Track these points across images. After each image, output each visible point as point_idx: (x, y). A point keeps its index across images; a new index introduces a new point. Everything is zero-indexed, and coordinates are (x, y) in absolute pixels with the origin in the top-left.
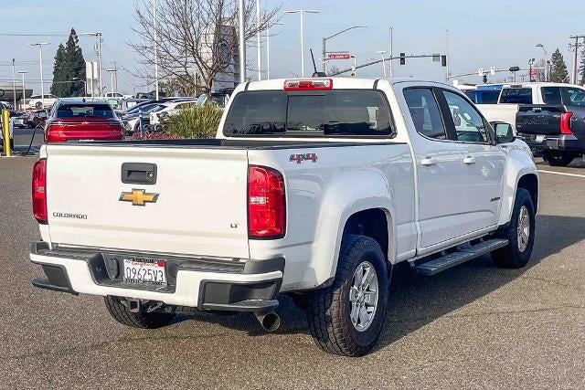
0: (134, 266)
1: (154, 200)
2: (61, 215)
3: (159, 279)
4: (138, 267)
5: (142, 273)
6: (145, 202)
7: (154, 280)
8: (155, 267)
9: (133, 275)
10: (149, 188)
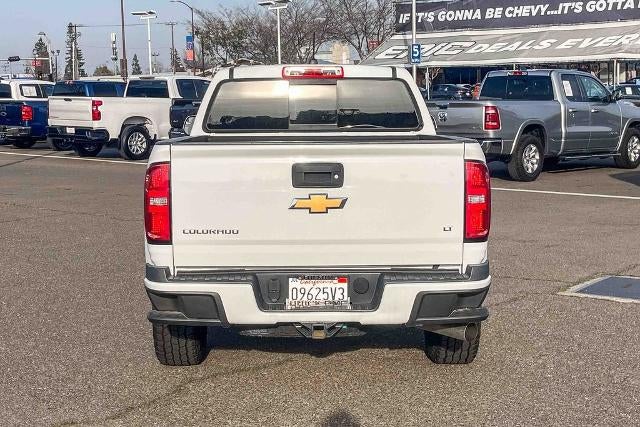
0: (304, 285)
1: (342, 206)
2: (197, 232)
3: (338, 296)
4: (308, 286)
5: (314, 292)
6: (327, 208)
7: (330, 299)
8: (335, 284)
9: (300, 296)
10: (332, 192)
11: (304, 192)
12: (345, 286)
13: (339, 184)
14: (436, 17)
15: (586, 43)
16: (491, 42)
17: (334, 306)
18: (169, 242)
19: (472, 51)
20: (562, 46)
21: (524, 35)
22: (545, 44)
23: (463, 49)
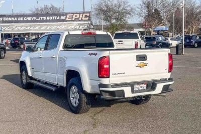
0: (137, 86)
1: (146, 65)
3: (144, 88)
10: (145, 62)
11: (139, 62)
12: (146, 85)
13: (146, 60)
14: (3, 19)
15: (48, 28)
16: (21, 27)
17: (143, 91)
18: (109, 77)
19: (16, 29)
20: (42, 28)
21: (31, 25)
22: (37, 28)
23: (13, 29)
